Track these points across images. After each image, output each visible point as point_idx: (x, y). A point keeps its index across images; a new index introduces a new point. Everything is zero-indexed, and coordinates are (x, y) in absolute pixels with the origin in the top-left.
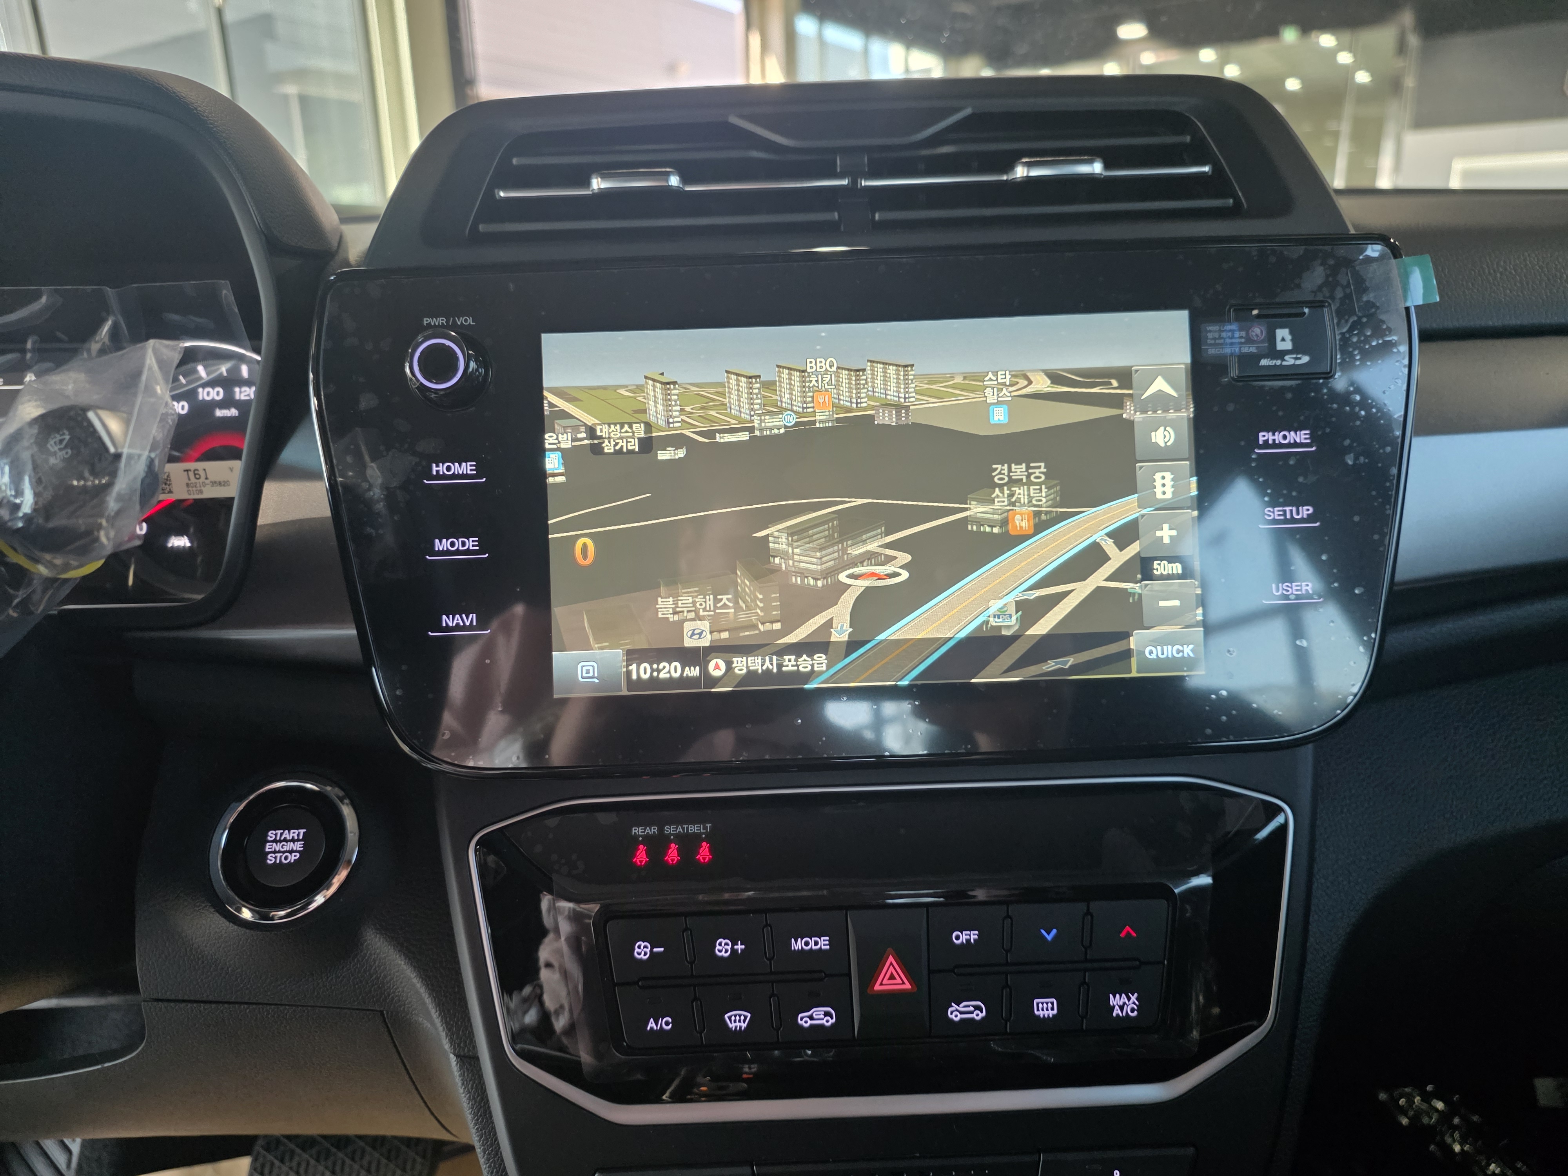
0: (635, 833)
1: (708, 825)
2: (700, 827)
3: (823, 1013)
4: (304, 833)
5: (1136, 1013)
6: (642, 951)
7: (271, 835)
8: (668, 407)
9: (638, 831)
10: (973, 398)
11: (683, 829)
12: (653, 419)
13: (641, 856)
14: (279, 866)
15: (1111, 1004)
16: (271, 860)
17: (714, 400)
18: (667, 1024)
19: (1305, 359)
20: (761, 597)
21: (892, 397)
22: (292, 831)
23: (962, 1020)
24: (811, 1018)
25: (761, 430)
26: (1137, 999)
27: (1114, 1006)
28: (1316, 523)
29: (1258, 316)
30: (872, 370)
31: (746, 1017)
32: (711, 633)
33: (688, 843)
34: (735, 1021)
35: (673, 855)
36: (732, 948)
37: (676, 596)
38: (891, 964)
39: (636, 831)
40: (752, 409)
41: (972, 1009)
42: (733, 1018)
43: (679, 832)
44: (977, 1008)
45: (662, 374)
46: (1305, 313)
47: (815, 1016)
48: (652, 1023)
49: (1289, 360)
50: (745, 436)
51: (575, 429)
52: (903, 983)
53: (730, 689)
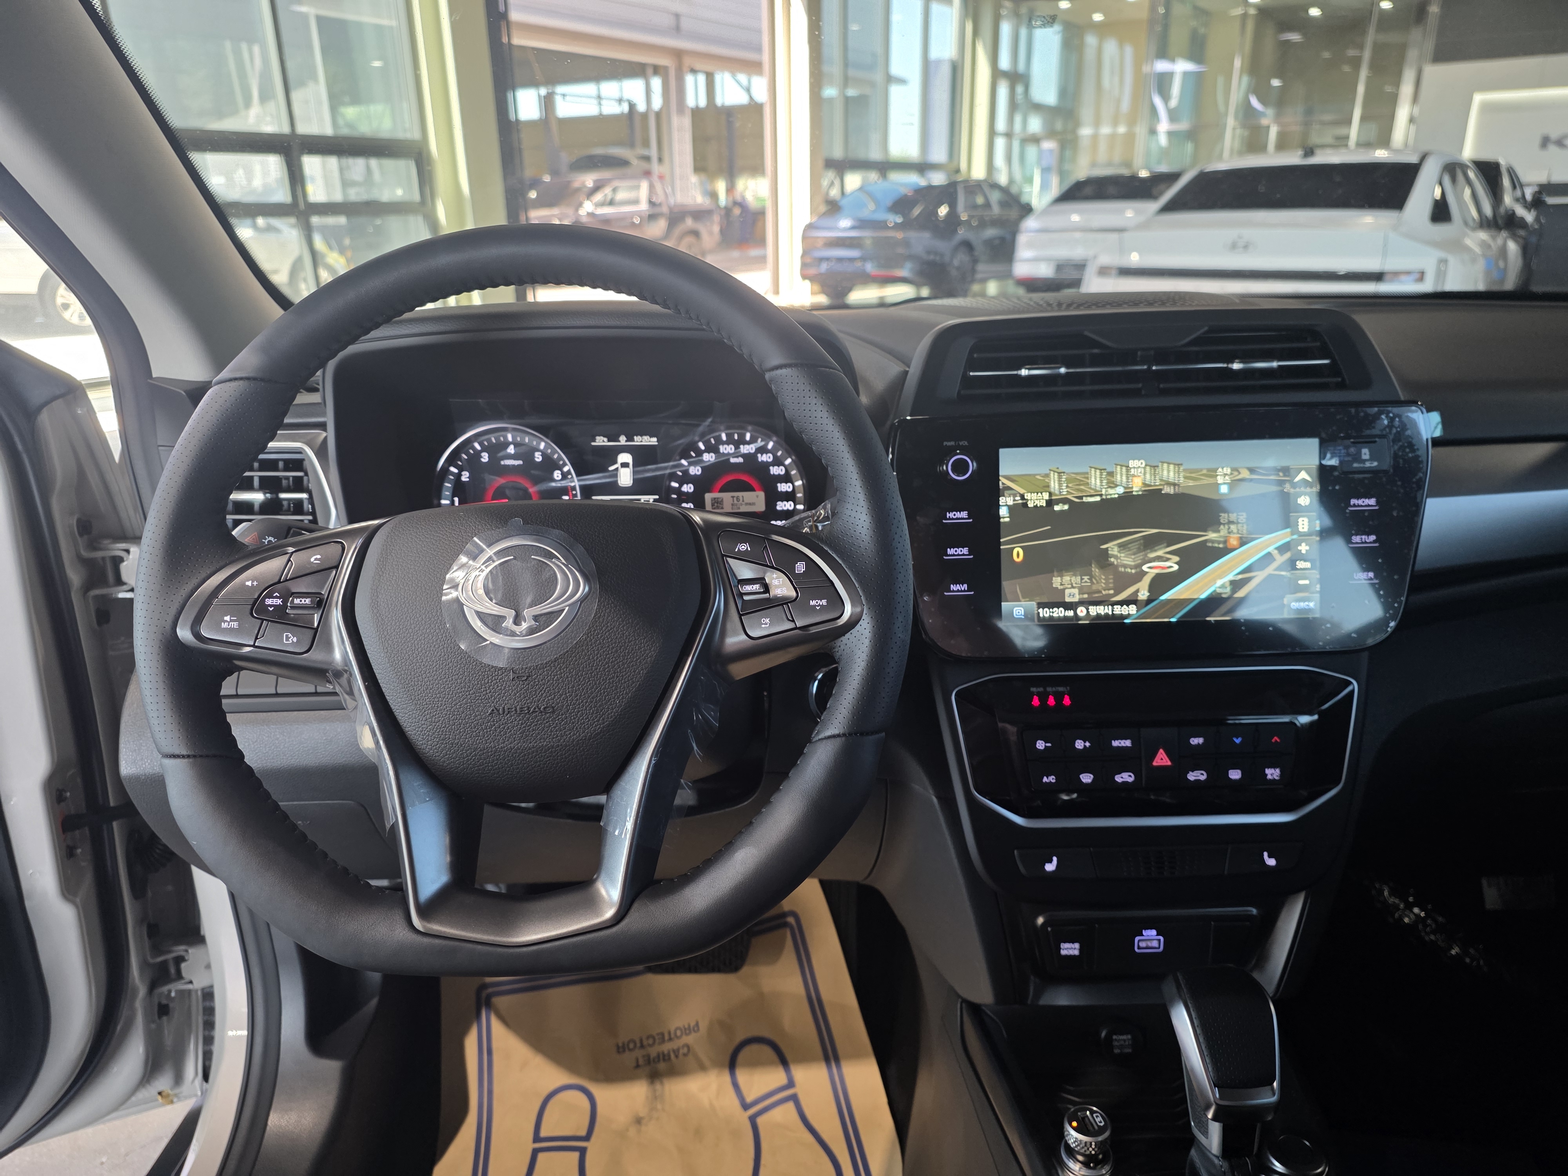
0: (1032, 691)
2: (1064, 688)
3: (1127, 775)
5: (1278, 777)
6: (1040, 745)
8: (1060, 485)
10: (1210, 481)
12: (1052, 490)
13: (1037, 703)
15: (1267, 773)
17: (1083, 481)
18: (1053, 779)
20: (1103, 577)
21: (1171, 480)
23: (1195, 780)
24: (1122, 778)
25: (1106, 495)
26: (1279, 771)
27: (1268, 775)
28: (1377, 543)
29: (1351, 442)
30: (1162, 467)
31: (1090, 777)
32: (1079, 594)
33: (1059, 696)
34: (1085, 779)
35: (1051, 702)
36: (1084, 745)
37: (1062, 576)
38: (1162, 753)
39: (1034, 690)
40: (1103, 486)
41: (1199, 774)
42: (1084, 777)
43: (1053, 691)
44: (1201, 774)
45: (1058, 468)
47: (1124, 777)
48: (1045, 779)
49: (1368, 464)
50: (1098, 499)
51: (1015, 496)
52: (1167, 762)
53: (1087, 622)
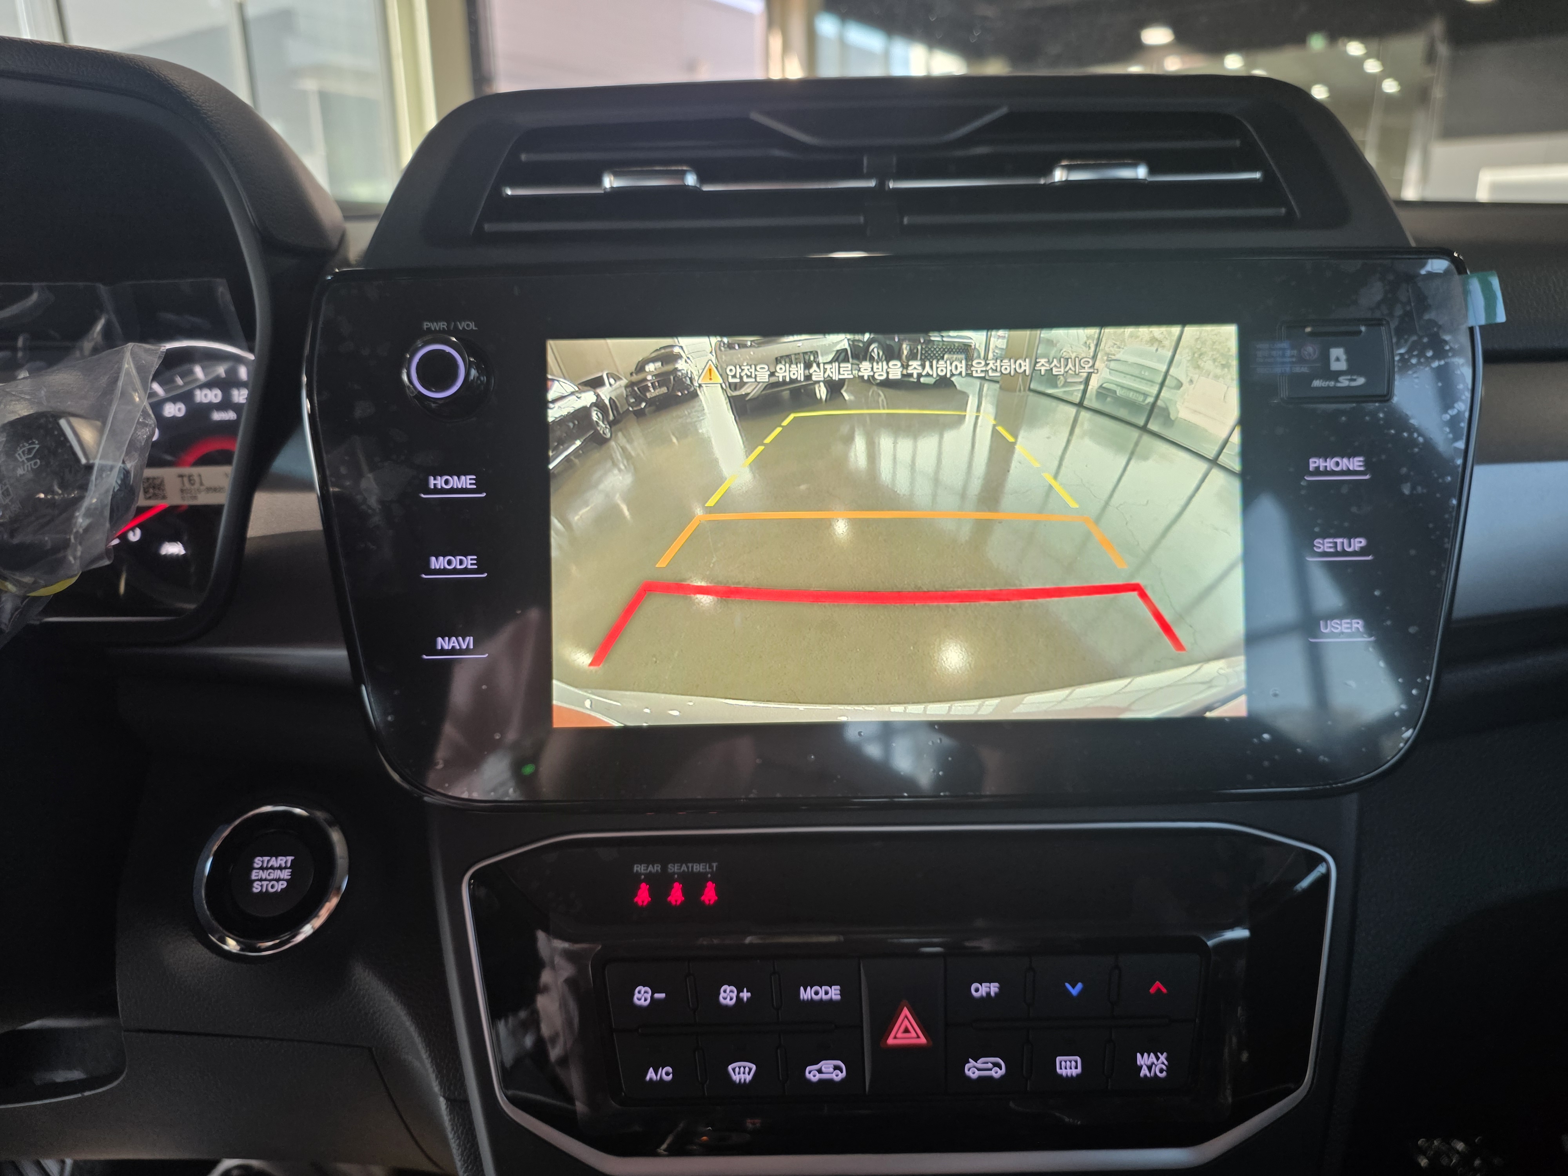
0: (637, 871)
1: (715, 865)
2: (706, 866)
3: (832, 1066)
4: (292, 861)
5: (1164, 1074)
6: (642, 996)
7: (258, 862)
9: (641, 869)
11: (688, 868)
13: (643, 897)
14: (264, 896)
15: (1138, 1063)
16: (257, 889)
18: (667, 1074)
19: (1361, 381)
22: (280, 858)
23: (980, 1078)
24: (820, 1071)
26: (1167, 1059)
27: (1141, 1067)
28: (1369, 555)
29: (1311, 334)
31: (750, 1070)
33: (694, 884)
34: (739, 1073)
35: (676, 896)
36: (738, 996)
38: (906, 1017)
39: (639, 869)
41: (990, 1065)
42: (737, 1069)
43: (684, 871)
44: (996, 1065)
46: (1361, 332)
47: (824, 1069)
48: (651, 1073)
49: (1344, 382)
52: (918, 1037)
53: (740, 722)
